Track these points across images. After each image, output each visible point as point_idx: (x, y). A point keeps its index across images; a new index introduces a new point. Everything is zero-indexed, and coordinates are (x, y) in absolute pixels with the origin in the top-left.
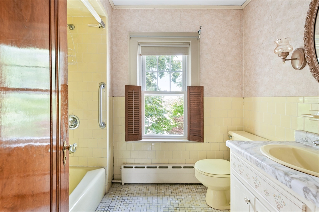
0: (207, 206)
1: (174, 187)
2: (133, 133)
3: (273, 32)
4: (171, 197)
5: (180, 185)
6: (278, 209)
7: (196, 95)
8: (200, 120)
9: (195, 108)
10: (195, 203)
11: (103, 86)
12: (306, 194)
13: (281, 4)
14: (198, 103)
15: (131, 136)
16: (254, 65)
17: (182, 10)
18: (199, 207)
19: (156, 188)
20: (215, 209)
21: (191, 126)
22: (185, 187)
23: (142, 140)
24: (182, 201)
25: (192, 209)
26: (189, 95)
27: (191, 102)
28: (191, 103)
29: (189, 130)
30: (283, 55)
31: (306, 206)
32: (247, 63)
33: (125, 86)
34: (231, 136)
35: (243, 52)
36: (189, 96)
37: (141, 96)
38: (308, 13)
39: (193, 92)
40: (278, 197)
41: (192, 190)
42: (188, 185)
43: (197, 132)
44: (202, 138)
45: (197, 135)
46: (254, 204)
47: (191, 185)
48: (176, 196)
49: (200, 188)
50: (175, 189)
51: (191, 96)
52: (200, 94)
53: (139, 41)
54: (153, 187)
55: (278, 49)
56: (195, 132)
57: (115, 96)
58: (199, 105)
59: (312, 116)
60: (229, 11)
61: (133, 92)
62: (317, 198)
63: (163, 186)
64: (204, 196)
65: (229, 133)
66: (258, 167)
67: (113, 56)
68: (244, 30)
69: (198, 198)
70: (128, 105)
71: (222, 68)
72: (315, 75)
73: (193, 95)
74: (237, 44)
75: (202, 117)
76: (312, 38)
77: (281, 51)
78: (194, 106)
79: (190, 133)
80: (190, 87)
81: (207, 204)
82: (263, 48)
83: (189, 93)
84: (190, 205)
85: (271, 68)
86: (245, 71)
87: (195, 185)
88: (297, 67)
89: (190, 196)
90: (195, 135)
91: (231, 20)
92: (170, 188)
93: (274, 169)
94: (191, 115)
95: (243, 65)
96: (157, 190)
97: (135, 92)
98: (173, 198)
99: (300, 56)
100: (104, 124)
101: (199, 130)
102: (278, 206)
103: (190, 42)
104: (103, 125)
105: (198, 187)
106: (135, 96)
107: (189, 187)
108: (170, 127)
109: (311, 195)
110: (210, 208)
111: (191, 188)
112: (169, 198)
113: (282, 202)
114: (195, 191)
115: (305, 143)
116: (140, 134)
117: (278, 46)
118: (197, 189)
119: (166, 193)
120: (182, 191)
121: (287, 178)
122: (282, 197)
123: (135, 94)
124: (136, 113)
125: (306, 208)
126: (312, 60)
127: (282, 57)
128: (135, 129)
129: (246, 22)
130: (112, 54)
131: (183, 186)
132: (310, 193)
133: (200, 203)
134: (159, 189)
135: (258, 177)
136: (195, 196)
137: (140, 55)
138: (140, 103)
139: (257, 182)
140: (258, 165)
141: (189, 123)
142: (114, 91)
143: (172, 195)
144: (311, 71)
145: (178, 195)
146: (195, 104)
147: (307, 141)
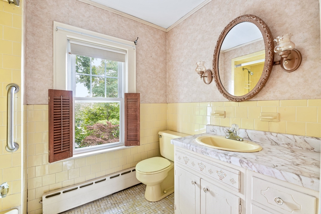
0: (148, 203)
1: (112, 198)
2: (61, 150)
3: (191, 56)
4: (112, 209)
5: (118, 193)
6: (220, 180)
7: (133, 101)
8: (137, 125)
9: (132, 114)
10: (136, 204)
11: (14, 88)
12: (242, 164)
13: (197, 36)
14: (135, 109)
15: (58, 154)
16: (176, 78)
17: (119, 16)
18: (142, 206)
19: (93, 206)
20: (154, 202)
21: (128, 132)
22: (123, 193)
23: (73, 156)
24: (125, 208)
25: (136, 210)
26: (126, 101)
27: (128, 108)
28: (128, 110)
29: (126, 136)
30: (201, 73)
31: (240, 172)
32: (170, 76)
33: (49, 90)
34: (161, 136)
35: (167, 67)
36: (126, 103)
37: (72, 103)
38: (215, 47)
39: (130, 99)
40: (220, 172)
41: (131, 193)
42: (126, 190)
43: (134, 136)
44: (139, 142)
45: (134, 139)
46: (199, 184)
47: (128, 190)
48: (117, 206)
49: (137, 189)
50: (114, 199)
51: (128, 102)
52: (137, 101)
53: (68, 36)
54: (89, 207)
55: (199, 69)
56: (132, 137)
57: (31, 103)
58: (136, 111)
59: (218, 115)
60: (158, 30)
61: (62, 98)
62: (249, 164)
63: (100, 201)
64: (143, 195)
65: (159, 134)
66: (203, 154)
67: (27, 49)
68: (168, 50)
69: (138, 199)
70: (54, 115)
71: (153, 78)
72: (219, 88)
73: (131, 101)
74: (163, 60)
75: (138, 122)
76: (217, 64)
77: (200, 70)
78: (131, 112)
79: (127, 139)
80: (127, 93)
81: (147, 200)
82: (183, 66)
83: (126, 99)
84: (134, 208)
85: (189, 82)
86: (168, 82)
87: (132, 188)
88: (207, 82)
89: (131, 200)
90: (133, 139)
91: (159, 39)
92: (108, 201)
93: (217, 153)
94: (128, 121)
95: (167, 77)
96: (95, 208)
97: (63, 98)
98: (116, 209)
99: (209, 75)
100: (17, 145)
101: (136, 135)
102: (221, 178)
103: (127, 50)
104: (14, 147)
105: (135, 189)
106: (65, 103)
107: (127, 192)
108: (81, 136)
109: (245, 164)
110: (151, 203)
111: (129, 192)
112: (110, 211)
113: (224, 174)
114: (134, 193)
115: (213, 133)
116: (70, 150)
117: (198, 66)
118: (135, 191)
119: (105, 207)
120: (121, 199)
121: (228, 157)
122: (223, 171)
123: (64, 100)
124: (65, 124)
125: (240, 173)
126: (217, 79)
127: (200, 75)
128: (64, 145)
129: (169, 43)
130: (26, 45)
131: (121, 194)
132: (244, 163)
133: (142, 202)
134: (96, 207)
135: (203, 162)
136: (135, 198)
137: (69, 53)
138: (70, 112)
139: (202, 166)
140: (204, 153)
141: (126, 129)
142: (28, 96)
143: (113, 206)
144: (217, 86)
145: (119, 203)
146: (133, 110)
147: (214, 131)
